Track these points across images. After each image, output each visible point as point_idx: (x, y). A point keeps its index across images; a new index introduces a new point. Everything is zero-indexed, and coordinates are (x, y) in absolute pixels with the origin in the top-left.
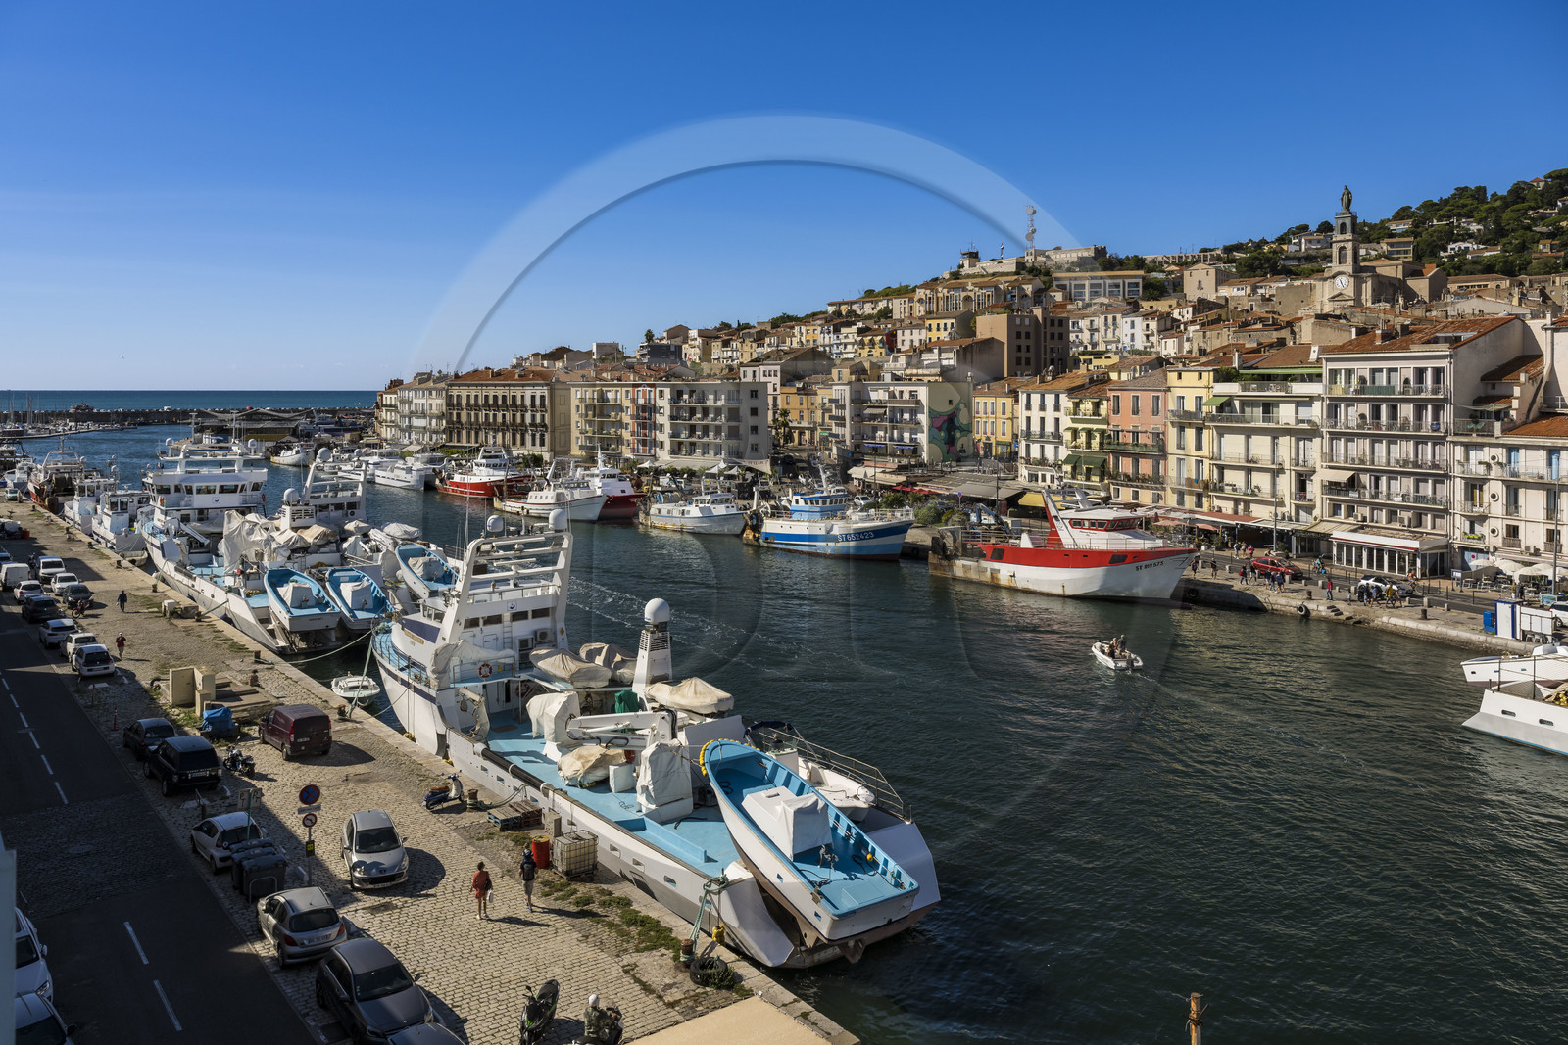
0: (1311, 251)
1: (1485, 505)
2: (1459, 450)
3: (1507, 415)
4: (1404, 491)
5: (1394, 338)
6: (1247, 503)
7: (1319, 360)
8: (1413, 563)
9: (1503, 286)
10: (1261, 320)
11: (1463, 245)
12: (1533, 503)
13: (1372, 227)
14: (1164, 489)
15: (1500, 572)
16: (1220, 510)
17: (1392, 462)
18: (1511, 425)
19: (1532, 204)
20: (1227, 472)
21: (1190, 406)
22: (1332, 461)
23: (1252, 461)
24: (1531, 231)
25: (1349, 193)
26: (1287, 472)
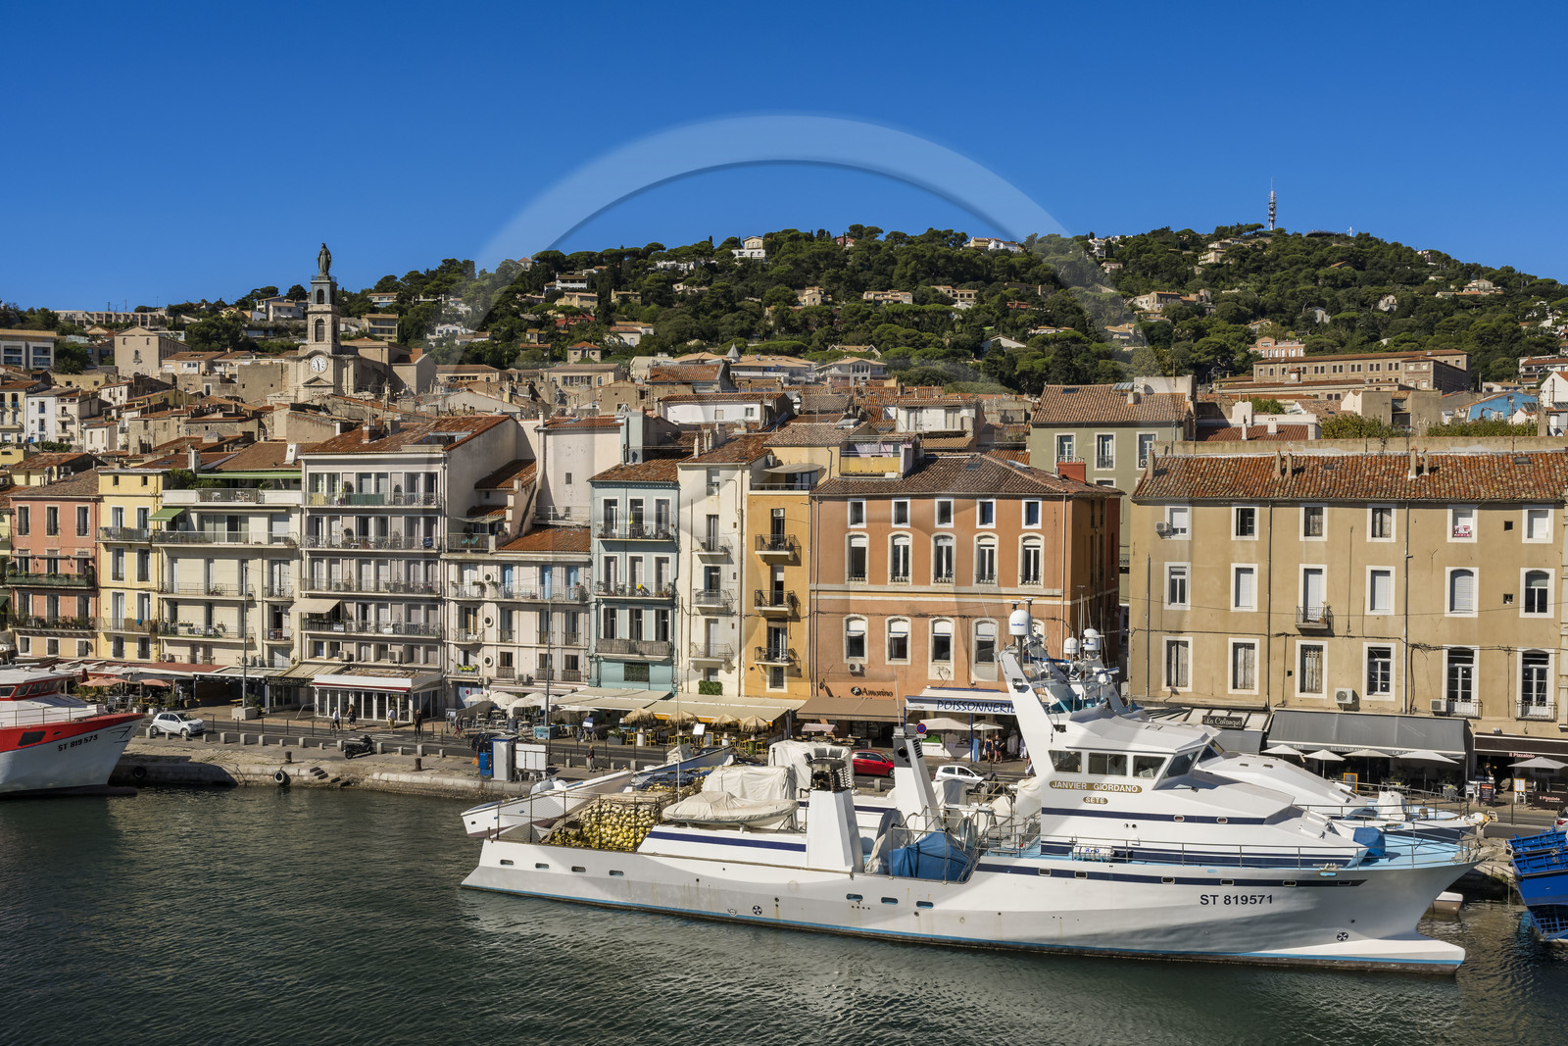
0: (280, 322)
1: (479, 631)
2: (453, 569)
3: (501, 527)
4: (394, 621)
5: (383, 436)
6: (208, 648)
7: (296, 462)
8: (405, 706)
9: (492, 380)
10: (221, 408)
11: (452, 328)
12: (526, 624)
13: (352, 297)
14: (95, 636)
15: (494, 706)
16: (172, 659)
17: (382, 585)
18: (505, 539)
19: (520, 287)
20: (181, 609)
21: (131, 521)
22: (313, 588)
23: (215, 593)
24: (519, 318)
25: (327, 253)
26: (259, 604)
